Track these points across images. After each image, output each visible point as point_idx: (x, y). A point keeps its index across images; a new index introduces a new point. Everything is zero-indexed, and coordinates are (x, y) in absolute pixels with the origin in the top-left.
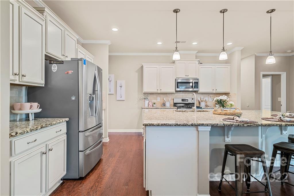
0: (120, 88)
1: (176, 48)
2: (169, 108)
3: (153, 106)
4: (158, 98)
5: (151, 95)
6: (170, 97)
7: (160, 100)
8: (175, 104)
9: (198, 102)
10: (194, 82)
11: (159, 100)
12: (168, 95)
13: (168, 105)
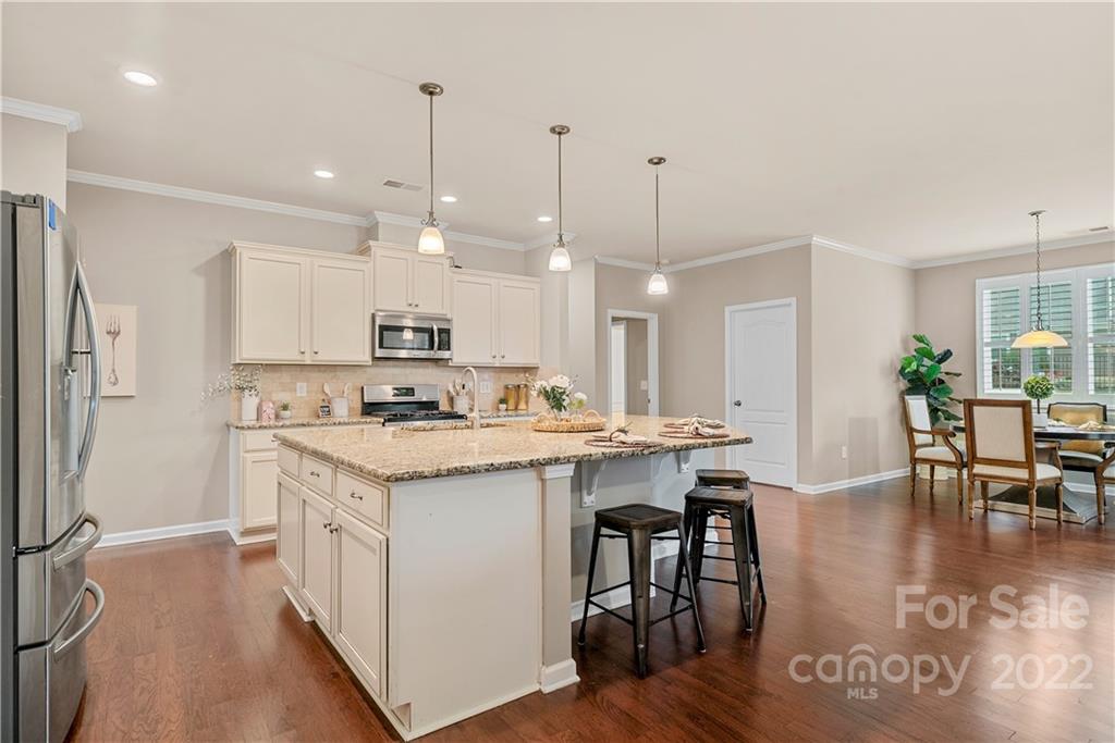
0: (109, 339)
1: (431, 214)
2: (345, 424)
3: (277, 417)
4: (298, 384)
5: (267, 375)
6: (349, 383)
7: (308, 392)
8: (370, 409)
9: (445, 395)
10: (439, 329)
11: (302, 393)
12: (338, 373)
13: (341, 409)
